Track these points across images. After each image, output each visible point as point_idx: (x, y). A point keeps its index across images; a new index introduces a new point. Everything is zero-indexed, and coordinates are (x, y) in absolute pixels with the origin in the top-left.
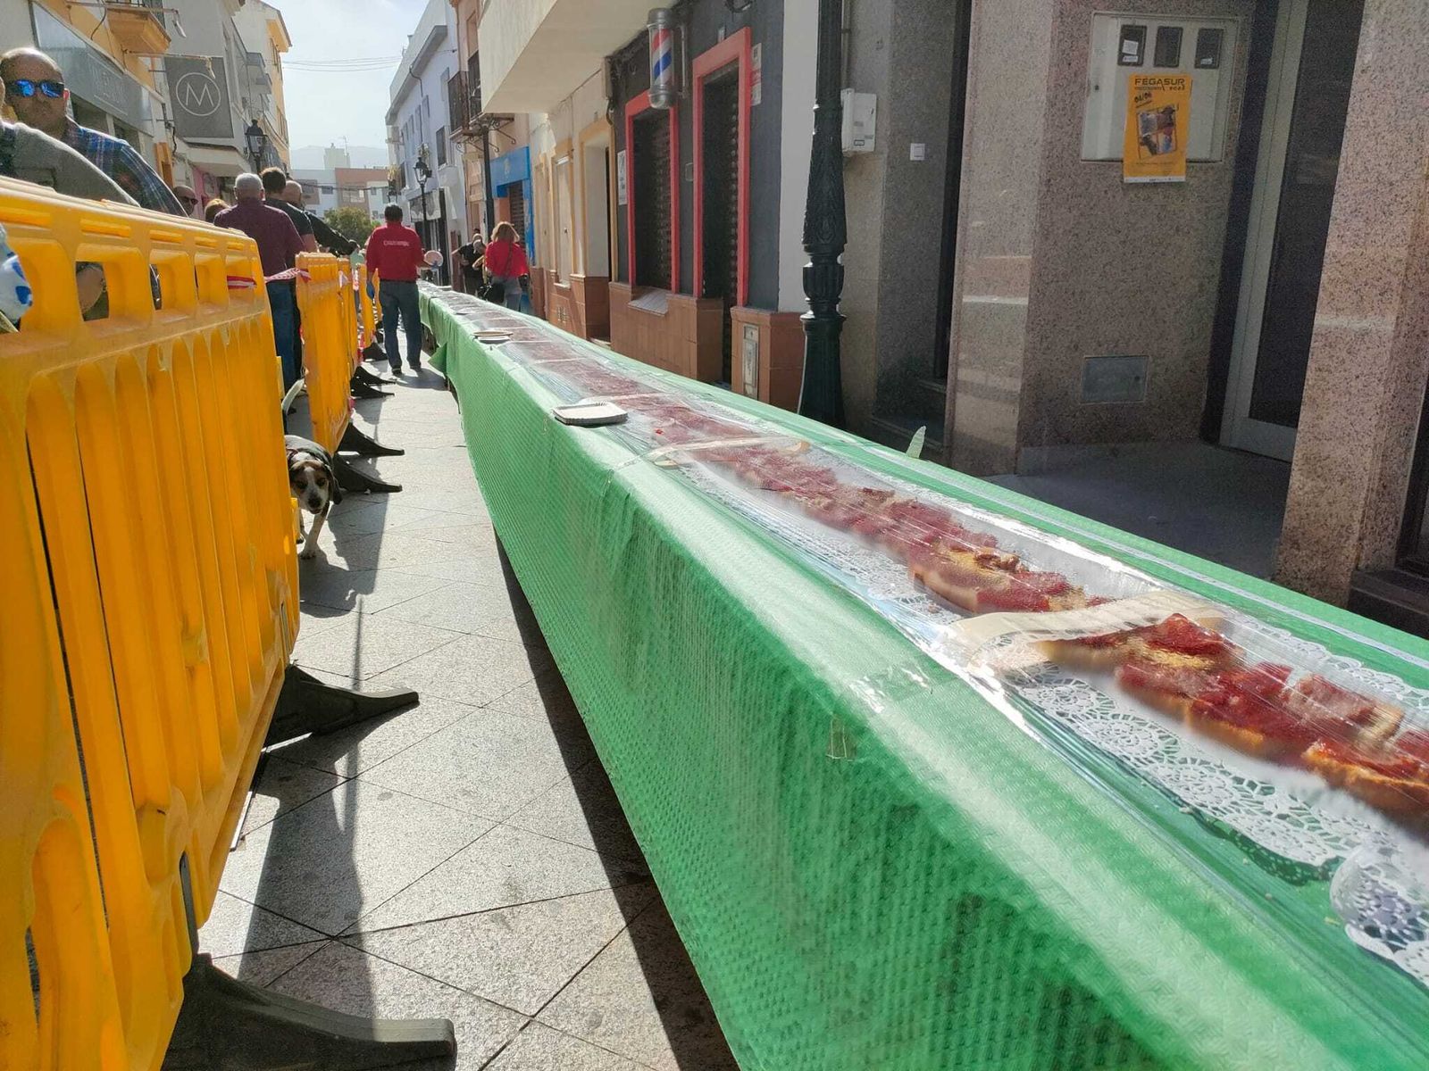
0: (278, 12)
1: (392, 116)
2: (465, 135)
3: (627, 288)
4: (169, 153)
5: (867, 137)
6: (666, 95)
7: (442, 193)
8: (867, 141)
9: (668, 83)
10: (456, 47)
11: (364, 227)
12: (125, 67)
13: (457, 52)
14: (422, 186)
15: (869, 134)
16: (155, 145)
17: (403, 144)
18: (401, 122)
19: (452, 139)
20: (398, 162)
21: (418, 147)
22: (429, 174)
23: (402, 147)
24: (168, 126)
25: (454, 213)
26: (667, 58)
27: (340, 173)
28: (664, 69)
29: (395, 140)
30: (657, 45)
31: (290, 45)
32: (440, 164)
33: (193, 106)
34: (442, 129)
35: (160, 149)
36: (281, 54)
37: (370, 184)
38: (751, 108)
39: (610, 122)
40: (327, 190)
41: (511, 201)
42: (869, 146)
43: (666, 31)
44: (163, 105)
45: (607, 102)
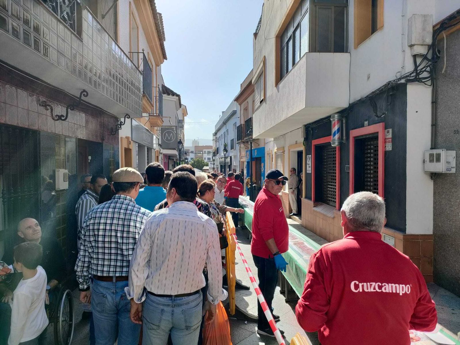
0: (186, 106)
1: (216, 134)
2: (242, 142)
3: (311, 203)
4: (159, 153)
5: (452, 168)
6: (338, 142)
7: (231, 157)
8: (452, 169)
9: (339, 138)
10: (239, 116)
11: (203, 164)
12: (151, 131)
13: (239, 118)
14: (225, 155)
15: (453, 166)
16: (156, 151)
17: (218, 142)
18: (218, 135)
19: (237, 143)
20: (216, 146)
21: (223, 143)
22: (227, 151)
23: (218, 143)
24: (159, 145)
25: (234, 163)
26: (338, 130)
27: (196, 147)
28: (337, 133)
29: (216, 140)
30: (334, 126)
31: (187, 114)
32: (231, 149)
33: (167, 139)
34: (233, 140)
35: (157, 152)
36: (185, 117)
37: (204, 150)
38: (385, 151)
39: (304, 145)
40: (192, 152)
41: (256, 162)
42: (453, 171)
43: (338, 121)
44: (159, 139)
45: (303, 139)
